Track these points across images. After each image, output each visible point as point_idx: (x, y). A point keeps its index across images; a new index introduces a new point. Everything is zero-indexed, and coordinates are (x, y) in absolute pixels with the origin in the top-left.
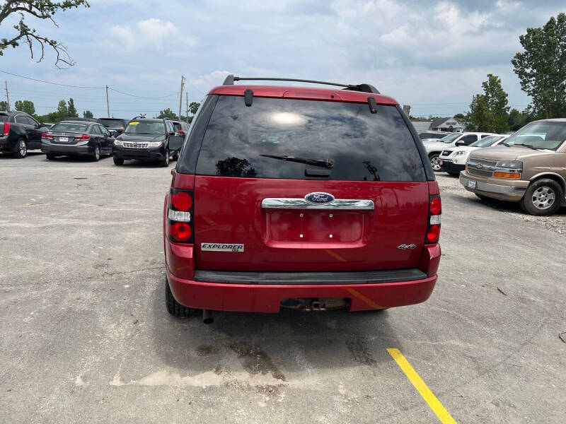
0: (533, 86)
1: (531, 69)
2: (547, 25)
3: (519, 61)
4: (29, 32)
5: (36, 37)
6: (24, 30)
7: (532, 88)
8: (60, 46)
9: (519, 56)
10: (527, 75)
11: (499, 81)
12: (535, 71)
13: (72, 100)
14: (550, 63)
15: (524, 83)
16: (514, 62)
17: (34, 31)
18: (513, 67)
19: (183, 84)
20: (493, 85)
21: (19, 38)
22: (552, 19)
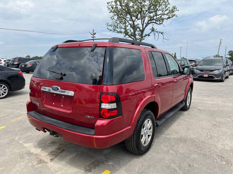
4: (154, 30)
5: (157, 32)
6: (153, 30)
8: (165, 34)
13: (175, 53)
17: (156, 30)
19: (220, 43)
21: (151, 33)
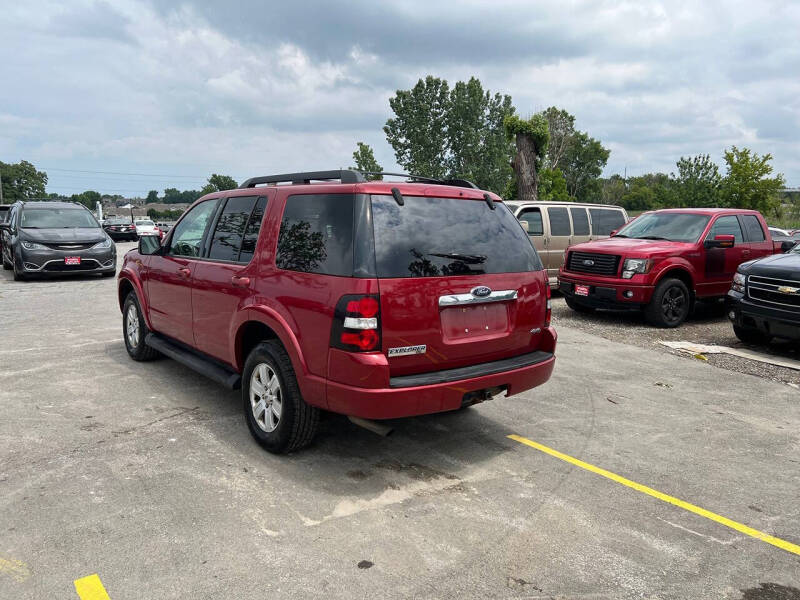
0: (409, 159)
1: (404, 139)
2: (416, 89)
3: (391, 128)
7: (408, 161)
9: (391, 123)
10: (401, 145)
11: (371, 152)
12: (409, 142)
14: (423, 132)
15: (399, 155)
16: (386, 130)
18: (385, 135)
20: (365, 156)
22: (420, 82)
